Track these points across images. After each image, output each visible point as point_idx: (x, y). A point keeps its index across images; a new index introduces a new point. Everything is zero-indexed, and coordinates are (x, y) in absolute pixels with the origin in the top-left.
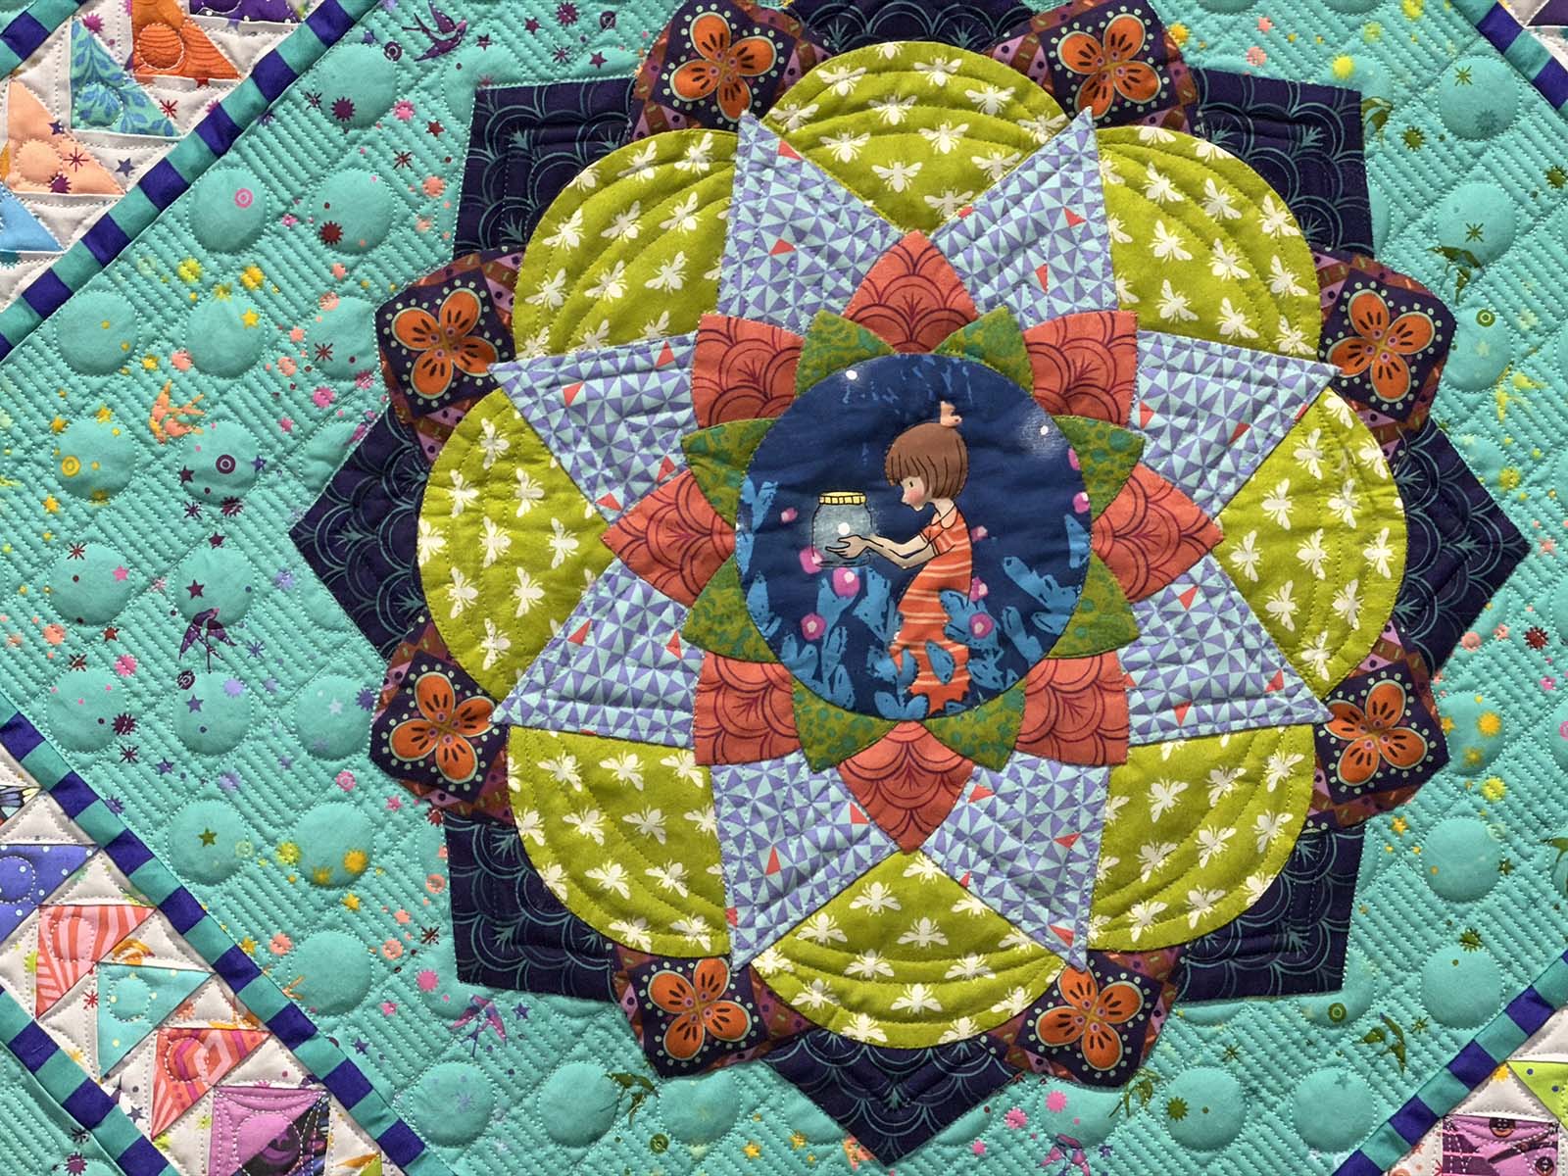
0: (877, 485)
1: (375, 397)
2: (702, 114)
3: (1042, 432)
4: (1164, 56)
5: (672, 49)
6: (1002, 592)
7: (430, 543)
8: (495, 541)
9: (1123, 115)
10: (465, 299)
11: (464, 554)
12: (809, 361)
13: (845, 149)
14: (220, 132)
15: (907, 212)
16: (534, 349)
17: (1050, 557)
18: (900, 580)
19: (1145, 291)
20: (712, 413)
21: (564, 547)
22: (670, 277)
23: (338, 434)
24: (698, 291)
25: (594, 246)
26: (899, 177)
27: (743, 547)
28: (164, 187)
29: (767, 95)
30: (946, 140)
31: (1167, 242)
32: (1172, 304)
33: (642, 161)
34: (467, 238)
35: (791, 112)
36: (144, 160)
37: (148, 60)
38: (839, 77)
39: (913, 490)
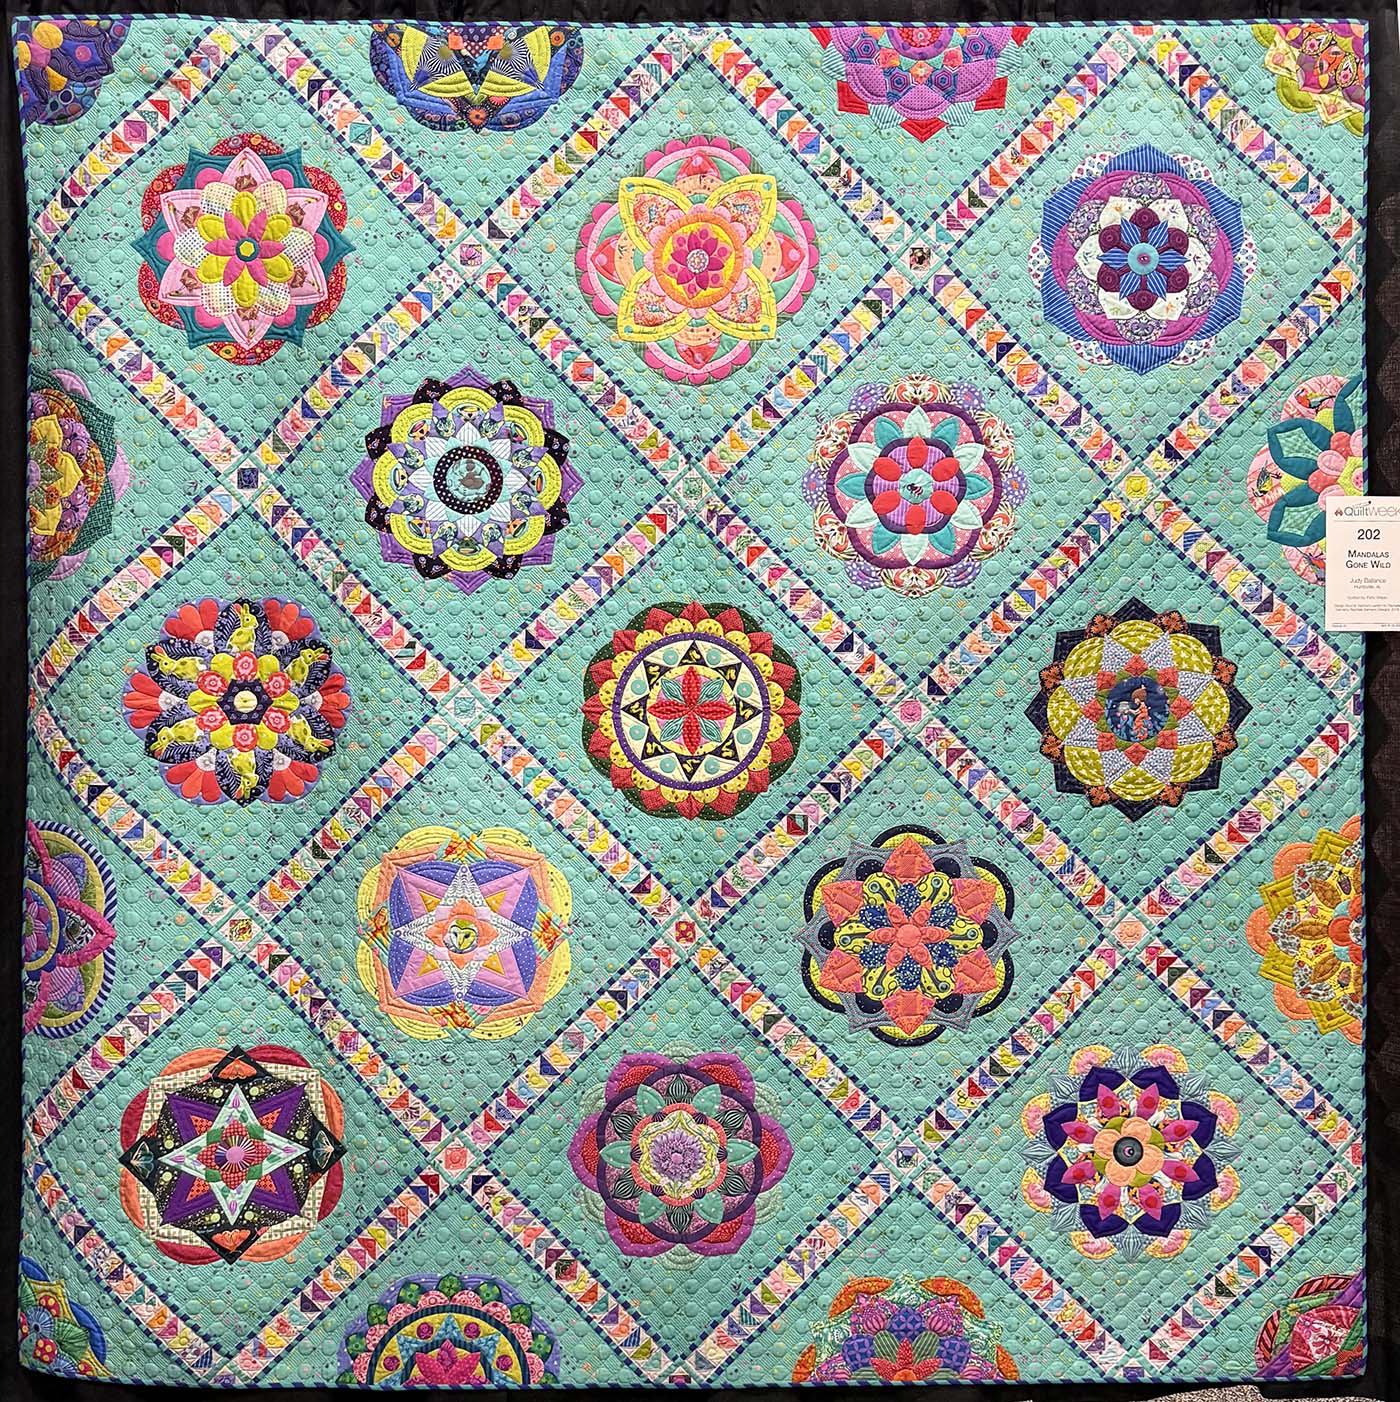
0: (1130, 700)
1: (1039, 688)
2: (1098, 635)
3: (1161, 690)
4: (1182, 621)
5: (1093, 623)
6: (1154, 719)
7: (1049, 713)
8: (1062, 712)
9: (1175, 632)
10: (1055, 670)
11: (1056, 716)
12: (1118, 678)
13: (1124, 640)
14: (1009, 641)
15: (1135, 651)
16: (1068, 678)
17: (1162, 713)
18: (1135, 717)
19: (1180, 664)
20: (1100, 689)
21: (1074, 713)
22: (1093, 664)
23: (1032, 695)
24: (1098, 667)
25: (1079, 659)
26: (1134, 645)
27: (1106, 712)
28: (999, 651)
29: (1110, 630)
30: (1142, 638)
31: (1183, 655)
32: (1185, 666)
33: (1087, 643)
34: (1055, 659)
35: (1114, 634)
36: (996, 646)
37: (996, 629)
38: (1122, 627)
39: (1137, 701)
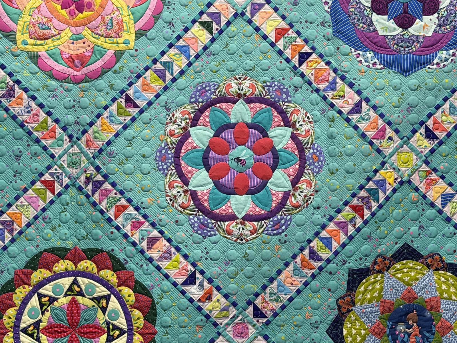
0: (405, 322)
1: (336, 312)
2: (379, 272)
3: (428, 314)
4: (442, 261)
5: (375, 263)
6: (424, 336)
7: (345, 332)
8: (354, 331)
9: (437, 269)
10: (348, 299)
11: (350, 333)
12: (396, 305)
13: (399, 276)
14: (314, 276)
15: (408, 284)
16: (358, 305)
17: (430, 331)
18: (409, 335)
19: (441, 294)
20: (382, 313)
21: (363, 332)
22: (376, 294)
23: (332, 317)
24: (380, 297)
25: (366, 290)
26: (407, 279)
27: (388, 331)
28: (306, 284)
29: (388, 269)
30: (413, 274)
31: (444, 287)
32: (445, 295)
33: (372, 278)
34: (348, 290)
35: (392, 271)
36: (304, 280)
37: (304, 266)
38: (398, 266)
39: (411, 322)
